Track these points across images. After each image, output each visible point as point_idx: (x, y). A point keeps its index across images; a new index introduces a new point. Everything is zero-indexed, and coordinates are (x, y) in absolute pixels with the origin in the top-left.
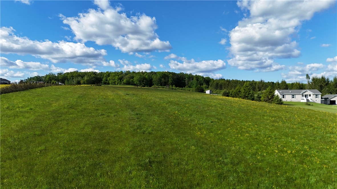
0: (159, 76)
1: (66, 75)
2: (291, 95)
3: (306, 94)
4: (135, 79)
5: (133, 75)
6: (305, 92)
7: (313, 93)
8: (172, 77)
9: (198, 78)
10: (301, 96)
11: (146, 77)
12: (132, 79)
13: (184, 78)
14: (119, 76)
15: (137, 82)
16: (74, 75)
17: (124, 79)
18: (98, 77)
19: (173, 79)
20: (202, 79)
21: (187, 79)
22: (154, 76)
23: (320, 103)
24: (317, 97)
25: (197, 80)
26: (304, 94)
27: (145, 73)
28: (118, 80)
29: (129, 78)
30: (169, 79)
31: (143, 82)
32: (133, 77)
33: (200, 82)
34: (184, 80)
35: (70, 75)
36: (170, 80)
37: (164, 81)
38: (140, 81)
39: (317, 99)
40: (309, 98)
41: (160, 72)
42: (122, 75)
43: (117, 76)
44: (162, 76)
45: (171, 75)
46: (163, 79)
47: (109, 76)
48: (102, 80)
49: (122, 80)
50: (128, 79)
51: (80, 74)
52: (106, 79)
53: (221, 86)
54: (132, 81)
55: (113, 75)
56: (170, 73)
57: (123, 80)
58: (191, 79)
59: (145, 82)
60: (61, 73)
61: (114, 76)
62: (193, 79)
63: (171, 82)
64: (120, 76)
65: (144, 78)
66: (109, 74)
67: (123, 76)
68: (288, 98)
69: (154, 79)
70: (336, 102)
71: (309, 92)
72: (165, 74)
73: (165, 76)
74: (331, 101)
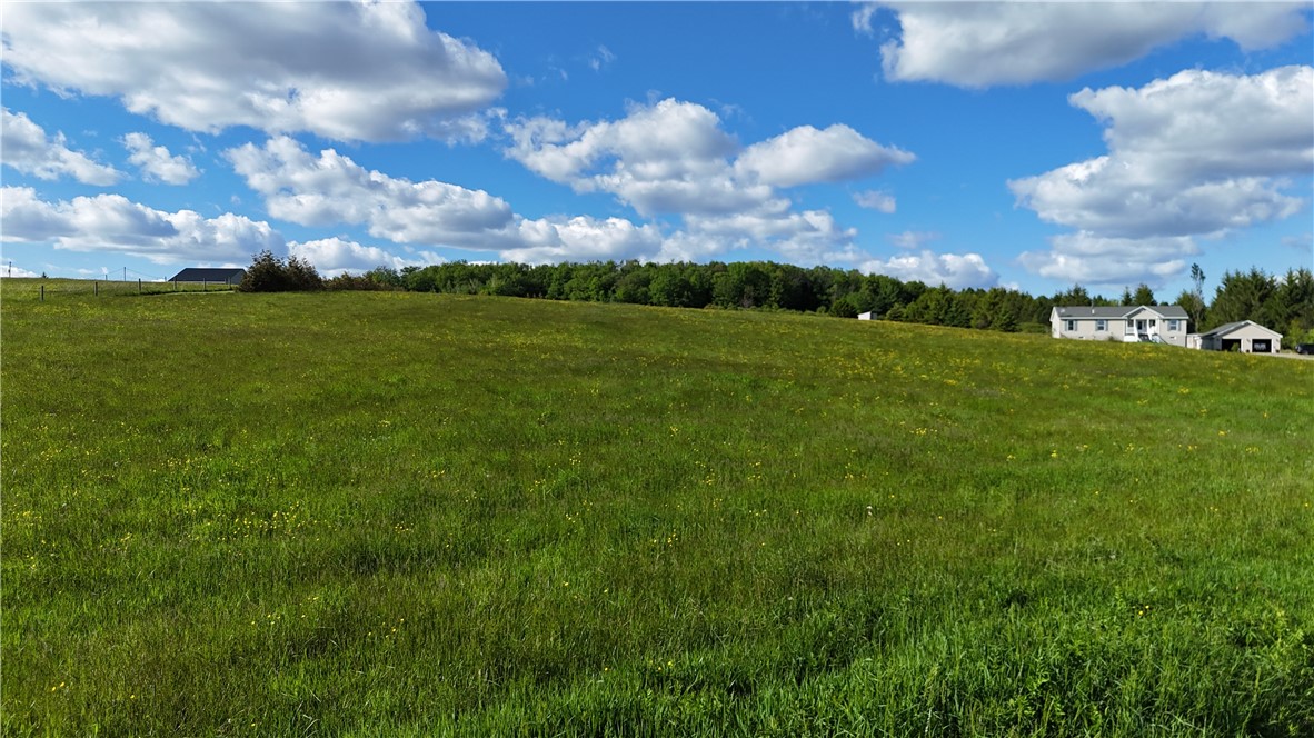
0: (736, 276)
1: (430, 274)
2: (1094, 322)
3: (1139, 317)
4: (654, 286)
5: (647, 274)
6: (1139, 312)
7: (1163, 317)
8: (781, 280)
9: (878, 286)
10: (1124, 324)
11: (692, 280)
12: (644, 289)
13: (827, 285)
14: (600, 277)
16: (455, 275)
17: (617, 287)
18: (535, 280)
19: (783, 286)
20: (890, 287)
21: (835, 286)
22: (717, 277)
24: (1174, 328)
25: (875, 292)
26: (1135, 318)
27: (688, 268)
28: (598, 293)
29: (635, 284)
30: (772, 289)
31: (680, 295)
32: (647, 282)
33: (884, 298)
34: (828, 291)
35: (443, 274)
38: (669, 295)
39: (1173, 333)
40: (1150, 331)
41: (739, 265)
42: (613, 274)
43: (595, 280)
44: (747, 278)
45: (779, 273)
46: (748, 289)
47: (570, 278)
49: (610, 292)
50: (630, 286)
51: (476, 272)
52: (559, 289)
54: (645, 294)
55: (582, 273)
56: (777, 267)
57: (614, 292)
58: (852, 287)
59: (688, 297)
60: (415, 269)
61: (585, 278)
62: (857, 289)
63: (778, 297)
64: (603, 277)
65: (686, 285)
66: (568, 273)
67: (613, 278)
68: (1086, 331)
69: (718, 288)
70: (1245, 346)
71: (1148, 313)
72: (756, 270)
73: (757, 277)
74: (1225, 341)
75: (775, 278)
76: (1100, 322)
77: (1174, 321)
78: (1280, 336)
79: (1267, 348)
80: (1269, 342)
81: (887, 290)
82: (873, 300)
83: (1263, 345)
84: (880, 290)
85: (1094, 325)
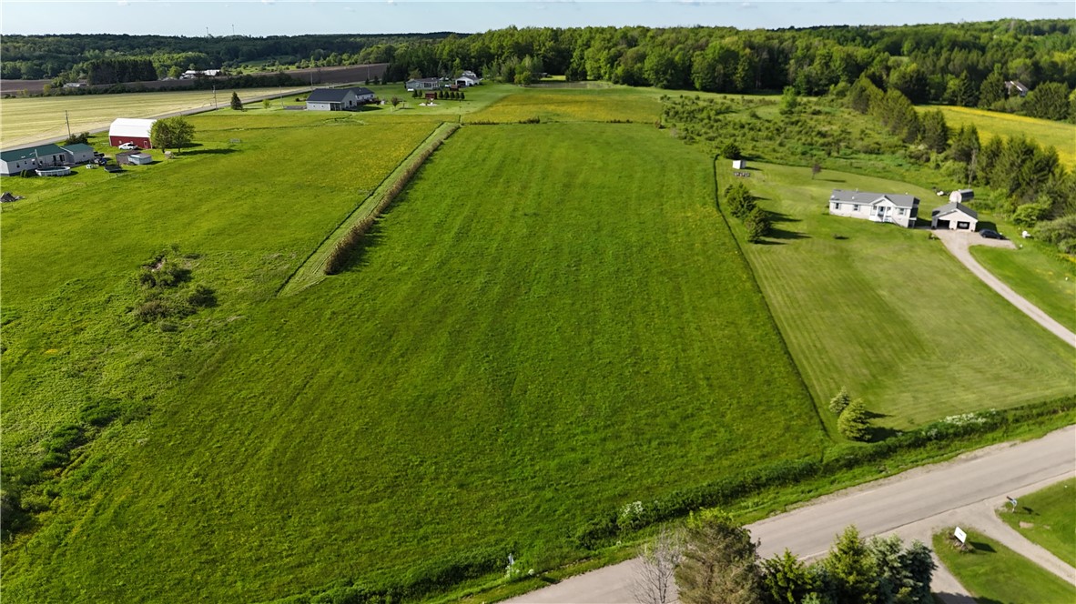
0: (711, 56)
2: (852, 205)
3: (881, 204)
4: (646, 65)
5: (645, 49)
6: (881, 201)
7: (896, 206)
8: (748, 58)
10: (871, 208)
12: (640, 65)
14: (610, 49)
15: (649, 75)
16: (504, 44)
17: (620, 61)
21: (792, 62)
22: (697, 56)
23: (906, 225)
24: (901, 213)
25: (826, 65)
28: (606, 65)
29: (634, 59)
32: (643, 57)
33: (832, 71)
36: (740, 68)
37: (722, 71)
39: (901, 216)
40: (886, 214)
42: (619, 47)
44: (720, 58)
45: (746, 51)
46: (720, 67)
47: (589, 47)
48: (571, 57)
49: (615, 64)
50: (630, 62)
52: (581, 55)
53: (868, 100)
54: (638, 69)
55: (597, 44)
57: (617, 66)
61: (598, 51)
62: (811, 63)
63: (743, 74)
66: (588, 41)
67: (619, 52)
68: (846, 210)
69: (696, 66)
70: (953, 225)
71: (886, 203)
72: (728, 50)
73: (728, 56)
74: (939, 221)
75: (743, 57)
76: (857, 206)
77: (902, 209)
78: (976, 221)
79: (967, 228)
80: (968, 224)
81: (837, 64)
82: (822, 73)
83: (966, 225)
84: (832, 64)
85: (852, 207)
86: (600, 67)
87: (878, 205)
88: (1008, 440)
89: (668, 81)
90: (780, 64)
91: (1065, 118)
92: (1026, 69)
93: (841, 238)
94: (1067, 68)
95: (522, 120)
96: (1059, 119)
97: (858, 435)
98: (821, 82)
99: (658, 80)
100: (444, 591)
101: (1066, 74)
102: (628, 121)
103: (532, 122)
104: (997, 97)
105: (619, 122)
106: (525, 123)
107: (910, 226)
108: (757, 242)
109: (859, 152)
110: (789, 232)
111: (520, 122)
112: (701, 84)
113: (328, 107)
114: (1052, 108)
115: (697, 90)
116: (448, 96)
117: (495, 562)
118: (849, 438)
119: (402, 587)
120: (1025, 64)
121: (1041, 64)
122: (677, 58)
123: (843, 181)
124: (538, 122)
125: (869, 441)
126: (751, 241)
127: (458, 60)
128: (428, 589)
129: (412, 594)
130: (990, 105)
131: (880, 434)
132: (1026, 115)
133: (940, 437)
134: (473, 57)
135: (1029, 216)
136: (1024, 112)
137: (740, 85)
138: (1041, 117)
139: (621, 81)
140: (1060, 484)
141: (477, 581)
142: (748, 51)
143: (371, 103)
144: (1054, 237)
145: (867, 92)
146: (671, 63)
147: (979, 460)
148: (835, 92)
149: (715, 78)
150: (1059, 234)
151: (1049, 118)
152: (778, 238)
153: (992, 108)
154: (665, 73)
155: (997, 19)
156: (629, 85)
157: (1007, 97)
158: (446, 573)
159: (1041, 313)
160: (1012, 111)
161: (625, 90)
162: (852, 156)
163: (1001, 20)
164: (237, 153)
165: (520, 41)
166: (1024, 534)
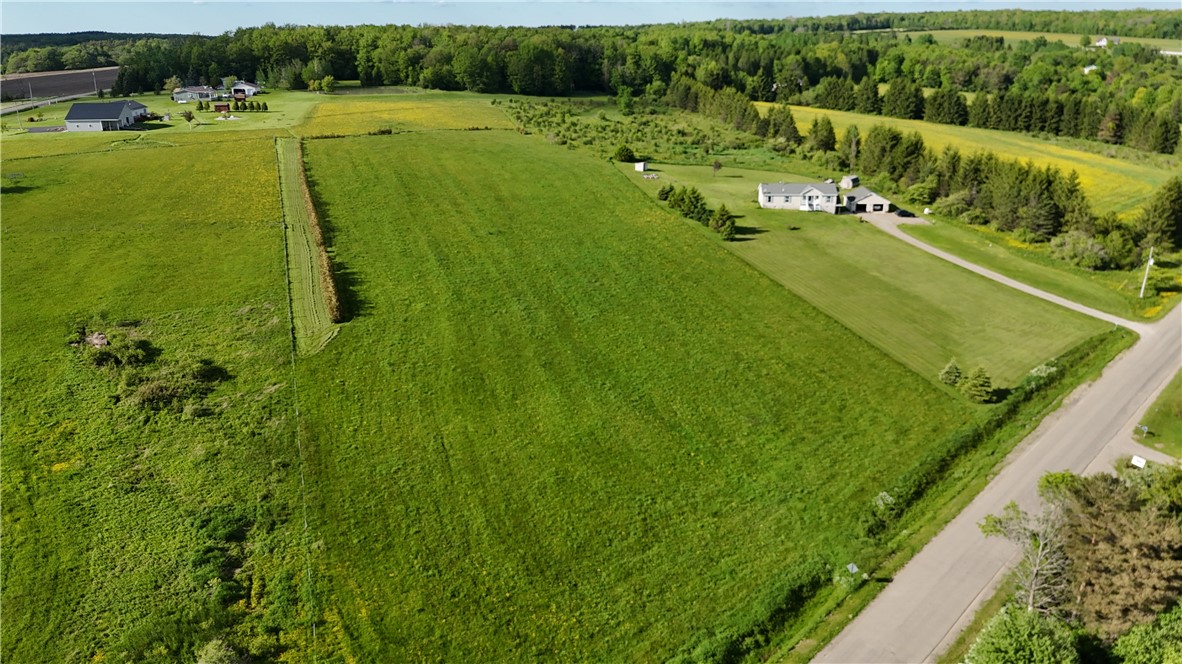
0: (526, 56)
2: (783, 197)
3: (810, 193)
4: (456, 66)
5: (449, 49)
7: (823, 194)
8: (563, 58)
9: (640, 58)
10: (801, 198)
12: (448, 67)
13: (599, 54)
14: (406, 50)
15: (462, 78)
17: (423, 63)
18: (343, 47)
19: (566, 64)
21: (606, 61)
22: (510, 56)
23: (833, 211)
24: (829, 201)
25: (637, 64)
27: (483, 44)
28: (407, 68)
29: (439, 61)
31: (481, 76)
32: (449, 59)
33: (644, 70)
34: (600, 60)
36: (557, 68)
37: (540, 73)
38: (471, 75)
39: (828, 204)
40: (815, 203)
42: (417, 47)
43: (403, 54)
44: (535, 58)
46: (537, 68)
47: (376, 47)
48: (356, 59)
50: (436, 65)
52: (368, 57)
53: (696, 98)
54: (448, 72)
57: (421, 68)
58: (620, 62)
59: (487, 77)
61: (393, 52)
62: (624, 62)
63: (561, 75)
64: (409, 50)
66: (374, 41)
67: (418, 53)
68: (778, 203)
69: (511, 69)
70: (869, 208)
71: (815, 192)
72: (542, 50)
73: (542, 57)
74: (858, 205)
75: (558, 57)
76: (787, 197)
77: (829, 197)
78: (889, 203)
79: (881, 209)
80: (882, 206)
81: (647, 62)
82: (636, 72)
83: (879, 207)
84: (642, 63)
85: (783, 199)
86: (398, 70)
87: (807, 195)
88: (1084, 382)
89: (484, 84)
90: (590, 64)
91: (853, 108)
92: (799, 66)
93: (794, 229)
94: (828, 63)
95: (372, 131)
96: (848, 110)
97: (987, 398)
98: (636, 82)
99: (474, 83)
100: (796, 616)
101: (829, 69)
102: (487, 128)
103: (383, 133)
104: (792, 92)
105: (477, 129)
106: (374, 134)
107: (837, 212)
108: (733, 240)
109: (728, 148)
110: (746, 228)
111: (370, 134)
112: (520, 87)
113: (98, 126)
114: (841, 100)
115: (515, 93)
116: (246, 108)
117: (820, 577)
118: (980, 403)
119: (763, 622)
120: (797, 61)
121: (808, 60)
122: (489, 59)
123: (741, 177)
124: (389, 132)
125: (996, 402)
126: (727, 239)
127: (214, 65)
128: (784, 620)
129: (774, 627)
130: (787, 99)
131: (1001, 395)
132: (819, 107)
133: (1039, 388)
134: (233, 61)
135: (921, 195)
136: (818, 105)
137: (559, 87)
138: (833, 109)
139: (430, 86)
140: (1151, 409)
141: (815, 600)
142: (560, 50)
143: (149, 119)
144: (953, 212)
145: (693, 90)
146: (484, 64)
147: (1080, 403)
148: (651, 92)
149: (533, 80)
150: (958, 209)
151: (840, 109)
152: (744, 234)
153: (790, 101)
154: (480, 75)
155: (713, 20)
156: (441, 89)
157: (800, 92)
158: (788, 600)
159: (1000, 276)
160: (808, 105)
161: (445, 95)
162: (726, 152)
163: (717, 20)
164: (36, 191)
165: (290, 41)
166: (1162, 451)
